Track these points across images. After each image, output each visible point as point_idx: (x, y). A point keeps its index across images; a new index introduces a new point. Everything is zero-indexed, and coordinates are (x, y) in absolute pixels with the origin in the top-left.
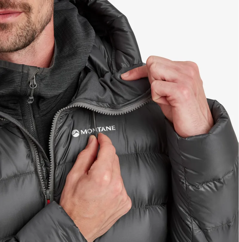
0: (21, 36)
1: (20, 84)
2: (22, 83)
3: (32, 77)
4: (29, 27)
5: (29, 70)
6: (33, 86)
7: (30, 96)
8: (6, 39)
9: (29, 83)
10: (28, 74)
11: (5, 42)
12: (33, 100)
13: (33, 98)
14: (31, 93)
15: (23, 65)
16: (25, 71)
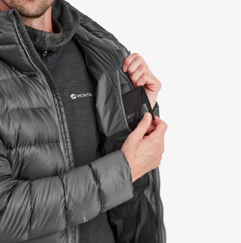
0: (41, 7)
1: (39, 42)
2: (40, 42)
3: (47, 39)
4: (45, 2)
5: (45, 34)
6: (47, 44)
7: (45, 51)
8: (32, 8)
9: (45, 42)
10: (44, 37)
11: (31, 9)
12: (47, 54)
13: (46, 52)
14: (46, 49)
15: (42, 31)
16: (43, 35)
